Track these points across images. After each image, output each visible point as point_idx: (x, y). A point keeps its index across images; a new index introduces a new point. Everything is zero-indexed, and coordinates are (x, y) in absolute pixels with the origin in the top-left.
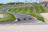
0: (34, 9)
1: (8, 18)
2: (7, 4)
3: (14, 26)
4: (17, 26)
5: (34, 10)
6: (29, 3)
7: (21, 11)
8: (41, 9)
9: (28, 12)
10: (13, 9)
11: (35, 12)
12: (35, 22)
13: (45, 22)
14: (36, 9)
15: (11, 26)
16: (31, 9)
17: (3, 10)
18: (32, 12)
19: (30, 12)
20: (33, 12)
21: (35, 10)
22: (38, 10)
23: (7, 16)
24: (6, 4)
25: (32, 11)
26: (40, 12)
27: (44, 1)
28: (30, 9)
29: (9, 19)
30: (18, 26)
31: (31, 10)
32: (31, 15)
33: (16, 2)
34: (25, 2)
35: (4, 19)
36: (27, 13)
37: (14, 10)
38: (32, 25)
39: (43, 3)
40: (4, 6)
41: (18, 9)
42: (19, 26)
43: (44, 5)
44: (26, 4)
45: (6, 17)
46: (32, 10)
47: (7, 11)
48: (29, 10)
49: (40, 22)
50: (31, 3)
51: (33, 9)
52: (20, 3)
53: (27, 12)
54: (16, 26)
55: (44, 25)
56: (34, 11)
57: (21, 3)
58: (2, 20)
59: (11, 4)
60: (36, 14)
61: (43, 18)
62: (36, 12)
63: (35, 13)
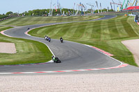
0: (104, 29)
1: (29, 53)
2: (26, 14)
3: (47, 76)
4: (56, 76)
5: (105, 31)
6: (90, 11)
7: (67, 33)
8: (125, 28)
9: (86, 38)
10: (43, 29)
11: (108, 37)
12: (108, 66)
13: (136, 65)
14: (109, 27)
15: (38, 76)
16: (97, 27)
17: (15, 32)
18: (100, 37)
19: (93, 37)
20: (102, 35)
21: (107, 31)
22: (115, 31)
23: (27, 47)
24: (23, 14)
25: (100, 33)
26: (121, 35)
27: (134, 5)
28: (94, 27)
29: (33, 57)
30: (58, 76)
31: (97, 31)
32: (97, 46)
33: (53, 8)
34: (77, 8)
35: (19, 58)
36: (86, 40)
37: (47, 32)
38: (98, 75)
39: (130, 10)
41: (59, 29)
42: (61, 76)
43: (132, 16)
45: (22, 51)
46: (100, 30)
47: (26, 33)
48: (90, 31)
49: (123, 64)
50: (96, 12)
51: (102, 27)
52: (64, 10)
53: (84, 36)
54: (52, 76)
55: (134, 74)
56: (104, 34)
57: (66, 10)
58: (11, 60)
59: (39, 15)
60: (110, 43)
61: (130, 53)
62: (111, 36)
63: (107, 40)
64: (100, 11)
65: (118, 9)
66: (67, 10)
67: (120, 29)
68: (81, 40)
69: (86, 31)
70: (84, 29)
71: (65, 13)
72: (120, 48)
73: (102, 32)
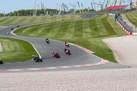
0: (85, 28)
1: (15, 51)
2: (12, 15)
4: (40, 73)
5: (86, 30)
6: (71, 11)
7: (51, 32)
8: (105, 27)
11: (89, 36)
12: (90, 63)
13: (116, 62)
14: (90, 26)
16: (79, 26)
18: (82, 36)
19: (75, 35)
20: (84, 34)
21: (88, 30)
22: (96, 29)
23: (13, 46)
24: (8, 14)
25: (82, 32)
26: (101, 33)
27: (113, 5)
28: (76, 26)
29: (19, 55)
30: (43, 73)
31: (79, 30)
32: (79, 44)
33: (37, 8)
34: (60, 9)
35: (5, 56)
36: (68, 38)
37: (32, 31)
38: (80, 71)
39: (110, 10)
40: (3, 20)
41: (43, 28)
42: (45, 73)
43: (112, 15)
44: (65, 13)
45: (8, 49)
46: (81, 28)
47: (12, 32)
48: (73, 30)
49: (103, 61)
50: (78, 12)
51: (83, 26)
52: (48, 10)
53: (67, 35)
54: (37, 73)
55: (115, 70)
56: (86, 32)
59: (24, 15)
60: (92, 40)
61: (110, 51)
62: (92, 34)
63: (89, 38)
64: (81, 11)
65: (98, 9)
66: (51, 10)
67: (101, 27)
68: (64, 38)
69: (68, 30)
70: (66, 28)
71: (49, 13)
72: (101, 45)
73: (84, 30)
